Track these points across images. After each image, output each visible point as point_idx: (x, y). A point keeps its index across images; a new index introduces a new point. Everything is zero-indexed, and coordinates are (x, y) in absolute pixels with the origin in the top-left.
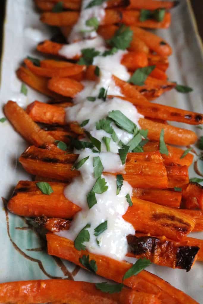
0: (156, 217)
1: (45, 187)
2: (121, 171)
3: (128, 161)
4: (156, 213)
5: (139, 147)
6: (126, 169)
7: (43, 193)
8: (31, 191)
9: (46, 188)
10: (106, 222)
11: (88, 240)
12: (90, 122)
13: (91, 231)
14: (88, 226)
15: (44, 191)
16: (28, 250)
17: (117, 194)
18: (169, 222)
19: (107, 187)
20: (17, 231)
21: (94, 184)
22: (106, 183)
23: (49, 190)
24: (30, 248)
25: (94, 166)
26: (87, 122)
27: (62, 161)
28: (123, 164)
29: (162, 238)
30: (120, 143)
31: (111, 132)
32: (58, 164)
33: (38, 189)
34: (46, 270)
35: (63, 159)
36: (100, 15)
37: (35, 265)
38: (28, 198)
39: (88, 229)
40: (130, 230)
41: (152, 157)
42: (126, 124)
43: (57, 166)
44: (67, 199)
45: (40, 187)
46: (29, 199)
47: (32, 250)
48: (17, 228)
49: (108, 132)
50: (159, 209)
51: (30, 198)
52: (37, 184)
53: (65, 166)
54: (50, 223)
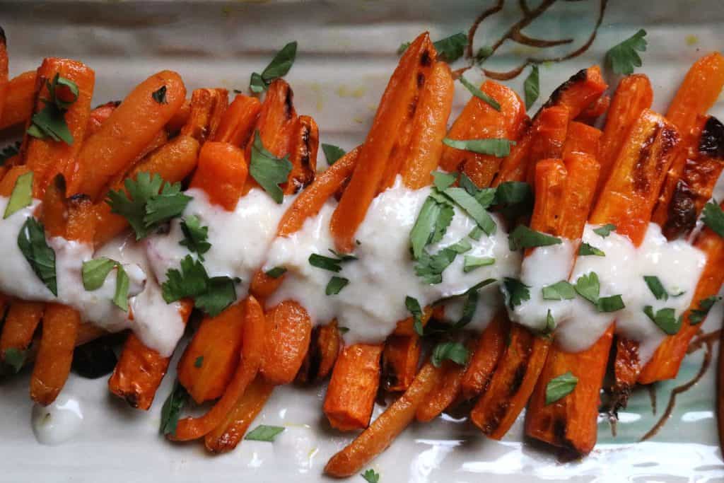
0: (641, 184)
1: (559, 387)
2: (574, 246)
3: (552, 231)
4: (633, 183)
5: (480, 195)
6: (571, 238)
7: (572, 392)
8: (565, 414)
9: (563, 386)
10: (646, 278)
11: (673, 310)
12: (413, 295)
13: (658, 306)
14: (648, 310)
15: (569, 389)
16: (654, 412)
17: (605, 256)
18: (653, 161)
19: (593, 274)
20: (619, 432)
21: (582, 298)
22: (585, 276)
23: (566, 380)
24: (652, 408)
25: (559, 300)
26: (410, 302)
27: (524, 358)
28: (560, 242)
29: (673, 177)
30: (473, 236)
31: (451, 253)
32: (529, 366)
33: (561, 400)
34: (690, 380)
35: (522, 355)
36: (78, 254)
37: (680, 398)
38: (580, 418)
39: (655, 311)
40: (654, 233)
41: (553, 183)
42: (427, 218)
43: (533, 367)
44: (593, 346)
45: (558, 398)
46: (584, 416)
47: (654, 405)
48: (614, 434)
49: (451, 260)
50: (623, 175)
51: (581, 414)
52: (548, 401)
53: (536, 354)
54: (625, 377)
